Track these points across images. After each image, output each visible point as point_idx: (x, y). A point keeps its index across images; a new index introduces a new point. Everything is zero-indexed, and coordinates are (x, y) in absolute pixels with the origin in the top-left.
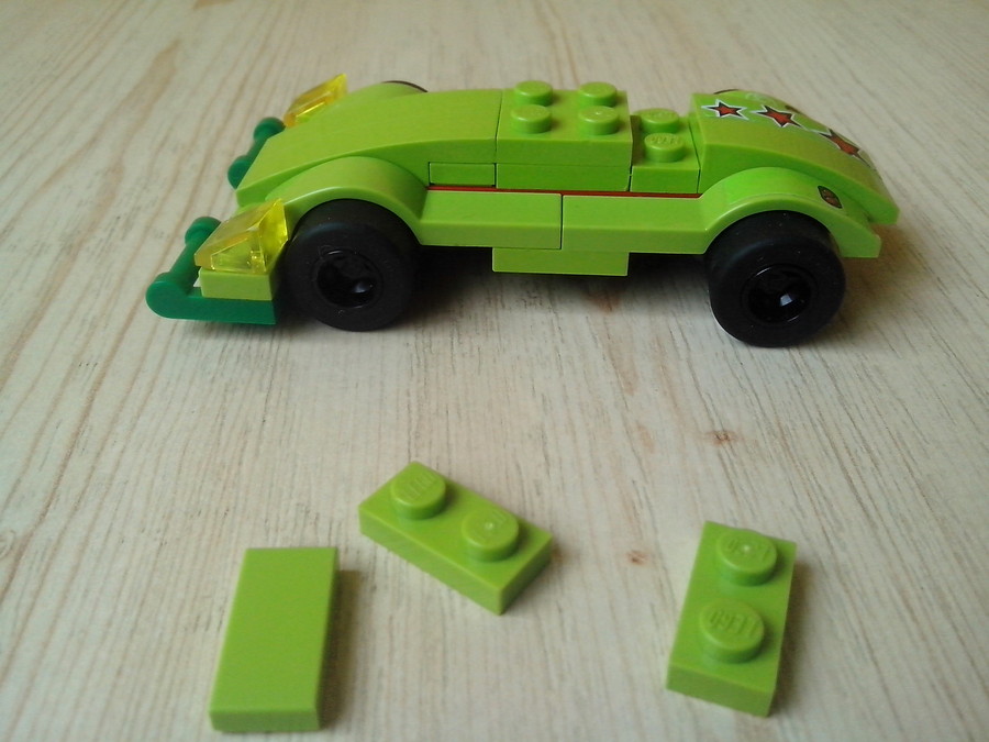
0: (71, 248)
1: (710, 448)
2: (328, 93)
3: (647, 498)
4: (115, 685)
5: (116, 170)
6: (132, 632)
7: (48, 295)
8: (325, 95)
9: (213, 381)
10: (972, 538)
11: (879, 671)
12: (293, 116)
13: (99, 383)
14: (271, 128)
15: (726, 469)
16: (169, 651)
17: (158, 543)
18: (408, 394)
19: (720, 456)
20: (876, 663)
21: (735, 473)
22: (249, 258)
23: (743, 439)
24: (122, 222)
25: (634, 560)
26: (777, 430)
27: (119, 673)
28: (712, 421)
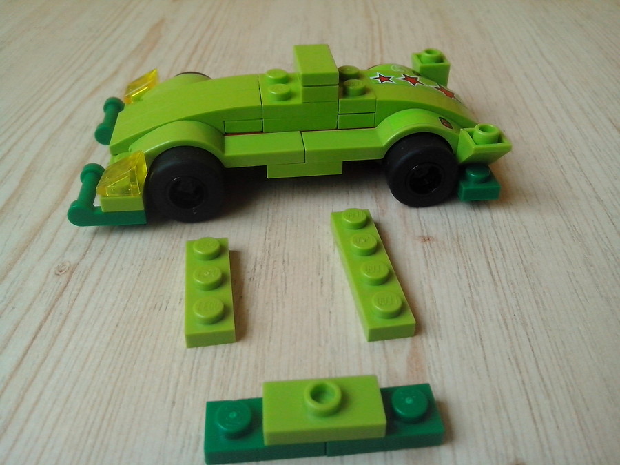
1: (419, 244)
6: (125, 308)
15: (425, 254)
16: (141, 318)
17: (139, 271)
19: (423, 247)
21: (430, 256)
23: (437, 240)
26: (456, 237)
28: (423, 231)
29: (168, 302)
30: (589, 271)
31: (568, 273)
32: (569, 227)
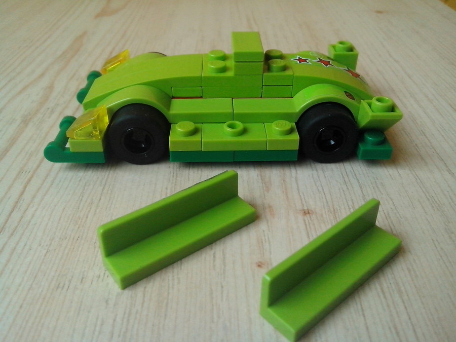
0: (26, 121)
1: (300, 217)
2: (121, 58)
3: (268, 238)
4: (18, 312)
5: (51, 88)
6: (30, 289)
7: (13, 141)
8: (119, 59)
9: (80, 181)
10: (417, 262)
11: (365, 320)
12: (105, 70)
13: (29, 180)
14: (94, 75)
15: (306, 227)
16: (44, 299)
17: (46, 251)
18: (167, 189)
19: (304, 220)
20: (364, 316)
21: (310, 227)
22: (92, 133)
23: (316, 213)
24: (50, 110)
25: (259, 266)
26: (332, 209)
27: (21, 307)
28: (303, 205)
29: (70, 281)
30: (451, 238)
31: (432, 240)
32: (429, 198)
